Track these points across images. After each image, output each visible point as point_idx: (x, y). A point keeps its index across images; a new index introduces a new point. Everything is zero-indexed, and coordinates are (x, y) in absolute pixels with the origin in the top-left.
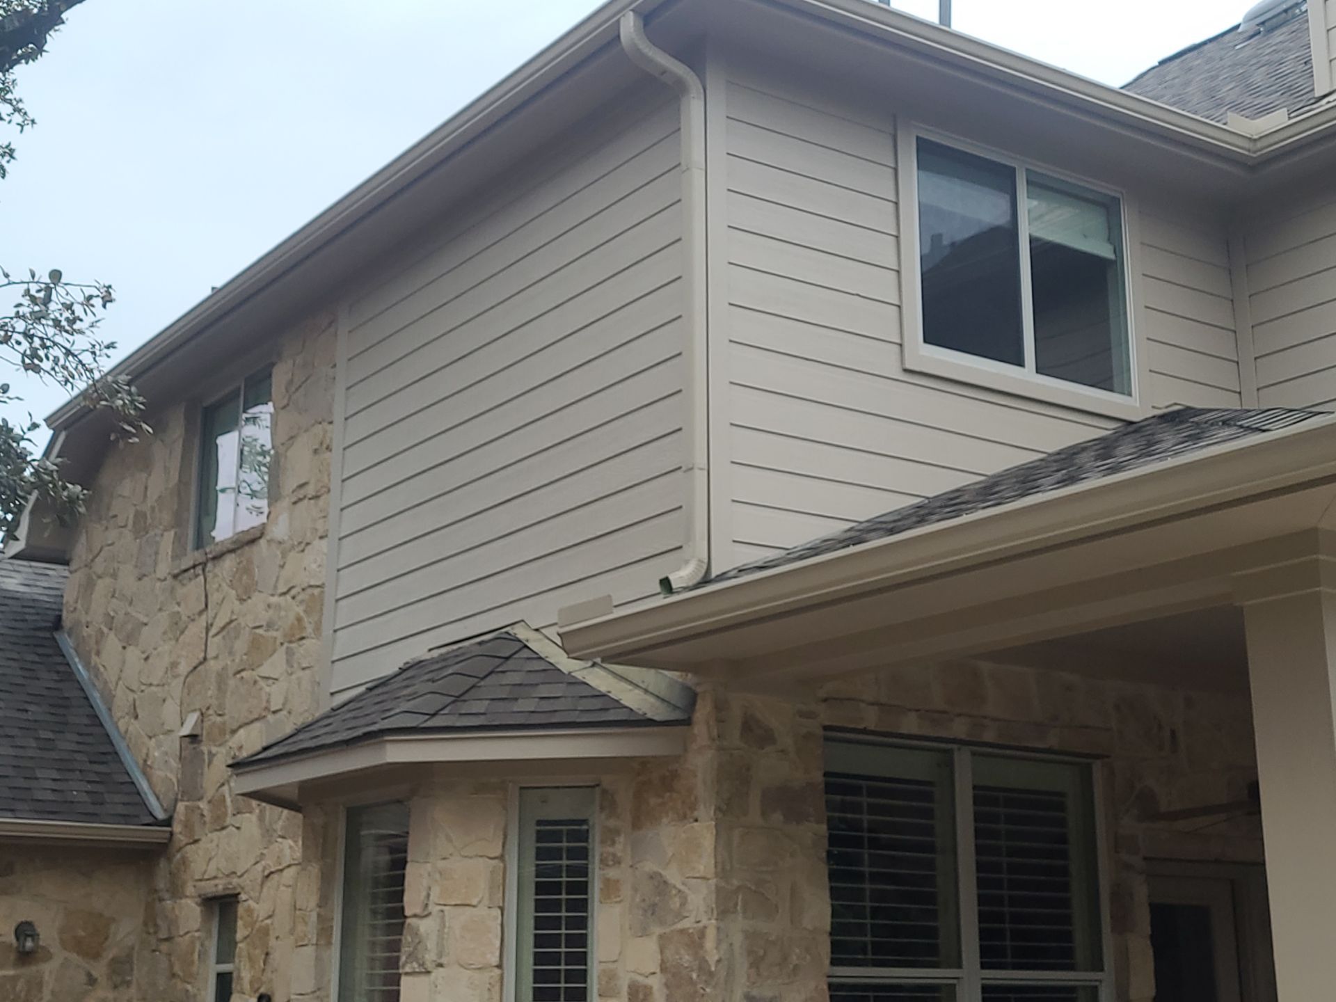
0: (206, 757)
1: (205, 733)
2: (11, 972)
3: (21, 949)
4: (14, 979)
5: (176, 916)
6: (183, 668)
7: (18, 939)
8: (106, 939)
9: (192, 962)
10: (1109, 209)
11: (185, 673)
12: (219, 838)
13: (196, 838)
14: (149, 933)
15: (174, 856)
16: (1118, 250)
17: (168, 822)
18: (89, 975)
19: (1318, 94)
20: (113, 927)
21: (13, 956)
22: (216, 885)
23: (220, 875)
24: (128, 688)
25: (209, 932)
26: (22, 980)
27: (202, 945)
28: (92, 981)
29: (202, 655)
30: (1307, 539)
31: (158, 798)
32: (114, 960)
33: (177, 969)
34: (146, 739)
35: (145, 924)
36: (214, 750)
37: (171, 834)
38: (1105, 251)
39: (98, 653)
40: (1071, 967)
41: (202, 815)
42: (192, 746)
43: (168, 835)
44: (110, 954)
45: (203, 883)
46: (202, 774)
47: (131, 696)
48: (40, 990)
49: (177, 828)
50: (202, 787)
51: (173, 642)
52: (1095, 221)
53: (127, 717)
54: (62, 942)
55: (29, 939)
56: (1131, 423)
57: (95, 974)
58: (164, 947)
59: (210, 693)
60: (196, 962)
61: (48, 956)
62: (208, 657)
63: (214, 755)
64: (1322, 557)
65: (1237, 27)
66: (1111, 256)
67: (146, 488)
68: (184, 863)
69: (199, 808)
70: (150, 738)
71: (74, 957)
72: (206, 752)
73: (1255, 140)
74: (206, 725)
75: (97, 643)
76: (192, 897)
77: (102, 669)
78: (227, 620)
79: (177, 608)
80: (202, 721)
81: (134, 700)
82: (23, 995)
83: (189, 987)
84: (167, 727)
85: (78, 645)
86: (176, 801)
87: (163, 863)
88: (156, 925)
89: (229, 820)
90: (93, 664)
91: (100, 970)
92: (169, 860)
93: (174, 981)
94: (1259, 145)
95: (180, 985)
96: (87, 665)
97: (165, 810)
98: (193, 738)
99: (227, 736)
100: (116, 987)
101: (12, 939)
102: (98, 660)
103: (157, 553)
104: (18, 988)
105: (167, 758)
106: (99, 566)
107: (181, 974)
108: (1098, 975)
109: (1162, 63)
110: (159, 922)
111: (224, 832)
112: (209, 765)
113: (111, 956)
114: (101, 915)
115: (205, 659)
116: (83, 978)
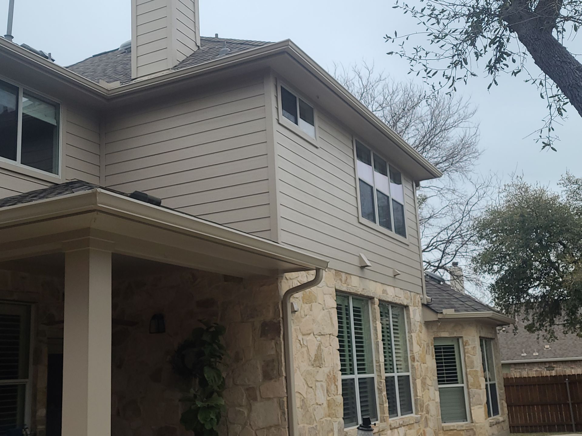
10: (56, 107)
16: (58, 122)
19: (132, 78)
30: (86, 231)
38: (53, 122)
40: (16, 378)
52: (51, 111)
56: (57, 184)
64: (90, 237)
65: (118, 49)
66: (56, 124)
73: (109, 91)
94: (110, 92)
108: (27, 380)
109: (94, 56)
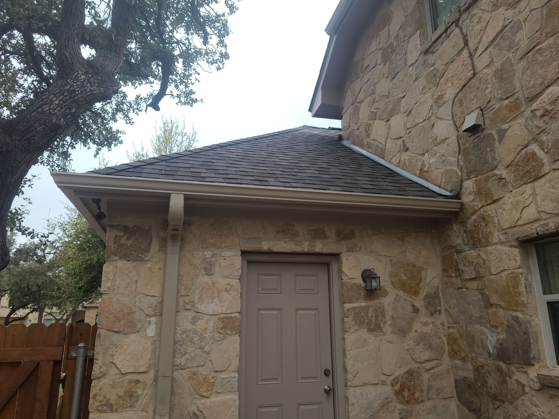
0: (496, 136)
1: (487, 121)
2: (363, 304)
3: (369, 288)
4: (367, 308)
5: (484, 260)
6: (450, 93)
7: (365, 281)
8: (420, 281)
9: (520, 294)
11: (452, 97)
12: (534, 189)
13: (495, 198)
14: (451, 277)
15: (469, 218)
17: (457, 196)
18: (413, 306)
20: (423, 273)
21: (363, 293)
22: (547, 224)
23: (544, 216)
24: (394, 139)
25: (529, 268)
26: (371, 309)
27: (526, 279)
28: (416, 310)
29: (472, 72)
31: (440, 187)
32: (427, 296)
33: (495, 299)
34: (419, 157)
35: (444, 270)
36: (505, 127)
37: (462, 204)
39: (368, 136)
41: (501, 179)
42: (472, 138)
43: (459, 206)
44: (424, 291)
45: (516, 229)
46: (493, 150)
47: (400, 142)
48: (384, 316)
49: (467, 199)
50: (494, 158)
51: (433, 88)
53: (398, 155)
54: (393, 283)
55: (373, 280)
57: (417, 305)
58: (473, 285)
59: (488, 91)
60: (524, 293)
61: (386, 294)
62: (477, 71)
63: (506, 131)
67: (389, 32)
68: (484, 219)
69: (495, 175)
70: (424, 154)
71: (401, 293)
72: (494, 132)
74: (489, 114)
75: (366, 132)
76: (502, 243)
77: (372, 142)
78: (500, 28)
79: (432, 69)
80: (482, 115)
81: (403, 141)
82: (373, 319)
83: (519, 315)
84: (439, 139)
85: (354, 141)
86: (462, 181)
87: (455, 227)
88: (457, 270)
89: (546, 168)
90: (365, 143)
91: (419, 303)
92: (463, 223)
93: (493, 310)
95: (501, 312)
96: (362, 147)
97: (451, 191)
98: (474, 129)
99: (523, 108)
100: (432, 314)
101: (360, 281)
102: (369, 140)
103: (406, 54)
104: (370, 314)
105: (444, 158)
106: (361, 97)
107: (503, 304)
110: (461, 267)
111: (543, 180)
112: (500, 142)
113: (425, 294)
114: (414, 266)
115: (474, 74)
116: (410, 309)
